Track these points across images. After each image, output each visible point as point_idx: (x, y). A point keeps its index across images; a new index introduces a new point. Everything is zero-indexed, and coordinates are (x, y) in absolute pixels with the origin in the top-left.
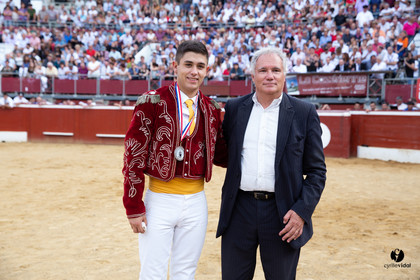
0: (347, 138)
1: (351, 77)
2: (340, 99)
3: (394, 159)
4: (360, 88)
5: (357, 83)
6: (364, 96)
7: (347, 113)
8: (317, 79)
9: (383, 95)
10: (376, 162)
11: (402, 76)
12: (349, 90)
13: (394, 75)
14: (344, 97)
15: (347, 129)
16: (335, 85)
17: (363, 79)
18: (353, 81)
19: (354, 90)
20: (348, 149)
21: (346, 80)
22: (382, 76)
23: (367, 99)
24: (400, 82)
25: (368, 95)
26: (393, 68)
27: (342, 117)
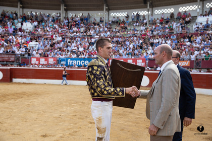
0: (9, 76)
1: (9, 55)
2: (5, 63)
3: (25, 82)
4: (12, 59)
6: (14, 62)
7: (9, 68)
9: (20, 62)
10: (19, 83)
11: (26, 56)
12: (8, 60)
13: (24, 55)
14: (7, 62)
15: (9, 73)
16: (3, 58)
17: (13, 56)
18: (10, 57)
19: (10, 60)
20: (9, 80)
21: (7, 56)
22: (20, 56)
24: (26, 58)
26: (23, 53)
27: (7, 69)
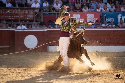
1: (25, 10)
4: (30, 16)
5: (28, 14)
6: (32, 21)
8: (5, 11)
9: (42, 20)
12: (25, 17)
16: (16, 15)
17: (32, 12)
18: (27, 13)
19: (27, 17)
21: (23, 12)
23: (34, 22)
25: (34, 20)
